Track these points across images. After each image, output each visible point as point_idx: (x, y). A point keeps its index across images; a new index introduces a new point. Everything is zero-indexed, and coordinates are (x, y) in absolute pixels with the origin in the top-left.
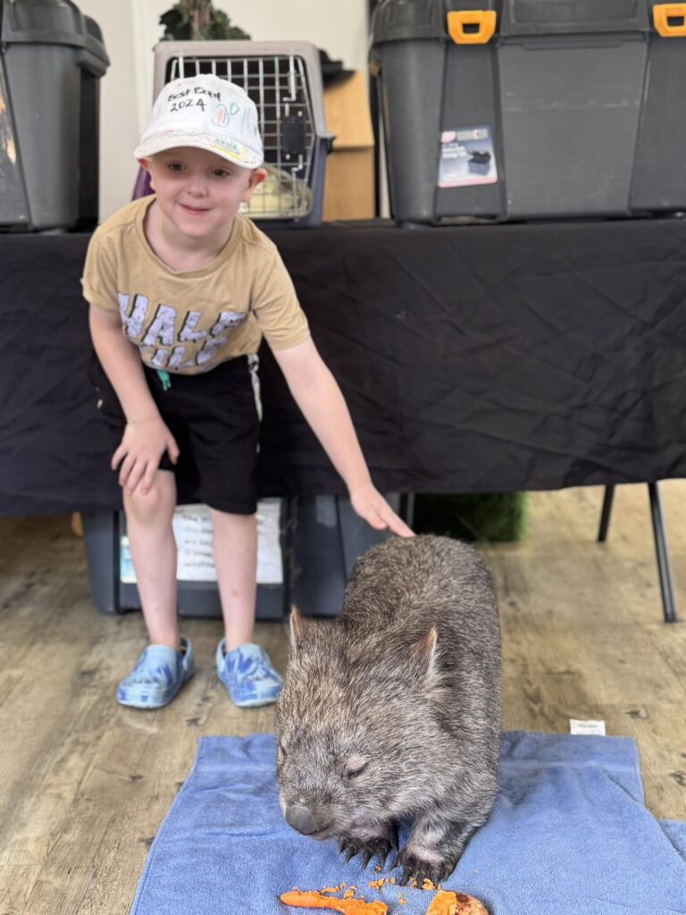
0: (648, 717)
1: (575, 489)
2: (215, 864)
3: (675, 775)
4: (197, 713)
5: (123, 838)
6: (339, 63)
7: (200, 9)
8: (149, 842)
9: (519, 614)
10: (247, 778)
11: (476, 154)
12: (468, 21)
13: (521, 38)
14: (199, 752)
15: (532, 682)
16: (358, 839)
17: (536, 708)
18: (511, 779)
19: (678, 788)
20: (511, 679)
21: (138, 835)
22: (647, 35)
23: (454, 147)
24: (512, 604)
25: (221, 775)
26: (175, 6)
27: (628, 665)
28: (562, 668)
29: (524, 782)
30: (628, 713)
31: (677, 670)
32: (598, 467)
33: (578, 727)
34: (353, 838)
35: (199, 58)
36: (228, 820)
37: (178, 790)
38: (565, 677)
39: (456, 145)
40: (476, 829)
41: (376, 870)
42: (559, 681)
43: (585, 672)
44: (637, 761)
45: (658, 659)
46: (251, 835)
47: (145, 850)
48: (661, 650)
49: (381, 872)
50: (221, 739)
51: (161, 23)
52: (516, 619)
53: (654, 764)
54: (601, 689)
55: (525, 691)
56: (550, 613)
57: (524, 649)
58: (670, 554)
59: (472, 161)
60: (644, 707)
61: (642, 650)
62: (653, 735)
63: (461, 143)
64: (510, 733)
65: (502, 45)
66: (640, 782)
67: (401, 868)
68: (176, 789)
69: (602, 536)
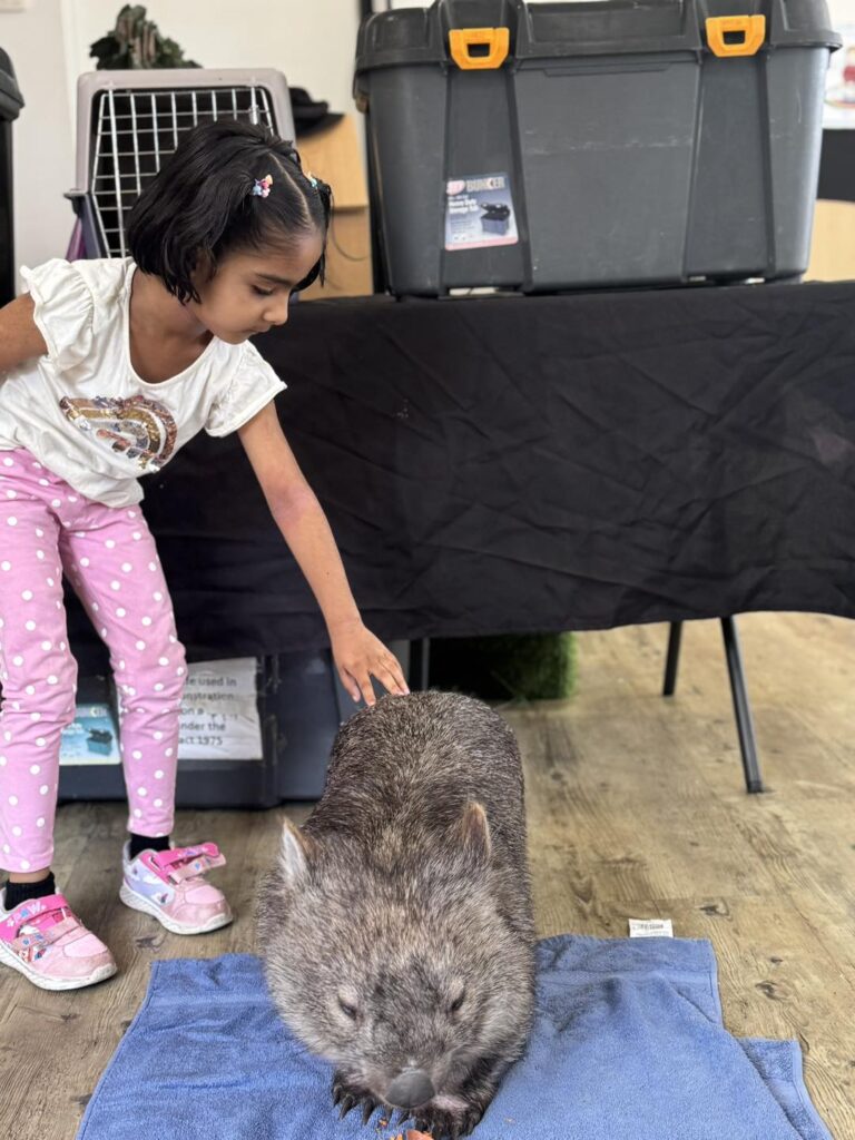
0: (727, 914)
1: (631, 628)
2: (171, 1125)
3: (762, 986)
4: (152, 930)
5: (49, 1098)
6: (324, 105)
7: (142, 36)
8: (84, 1101)
9: (565, 789)
10: (215, 1013)
11: (490, 208)
12: (474, 41)
13: (542, 60)
14: (153, 982)
15: (582, 873)
16: (357, 1087)
17: (587, 907)
18: (554, 999)
19: (766, 1002)
20: (555, 871)
21: (70, 1093)
22: (699, 55)
23: (463, 200)
24: (557, 777)
25: (181, 1009)
26: (110, 33)
27: (702, 848)
28: (620, 856)
29: (571, 1002)
30: (702, 909)
31: (763, 851)
32: (659, 599)
33: (638, 929)
34: (351, 1086)
35: (134, 91)
36: (189, 1067)
37: (125, 1032)
38: (623, 866)
39: (466, 197)
40: (511, 1065)
41: (379, 1125)
42: (616, 872)
43: (649, 859)
44: (714, 970)
45: (739, 838)
46: (218, 1086)
47: (78, 1112)
48: (743, 827)
49: (386, 1127)
50: (181, 962)
51: (92, 55)
52: (561, 796)
53: (737, 972)
54: (669, 879)
55: (572, 885)
56: (604, 786)
57: (571, 833)
58: (752, 707)
59: (485, 217)
60: (723, 900)
61: (720, 829)
62: (734, 935)
63: (472, 195)
64: (553, 939)
65: (518, 70)
66: (716, 994)
67: (413, 1120)
68: (121, 1030)
69: (669, 688)
